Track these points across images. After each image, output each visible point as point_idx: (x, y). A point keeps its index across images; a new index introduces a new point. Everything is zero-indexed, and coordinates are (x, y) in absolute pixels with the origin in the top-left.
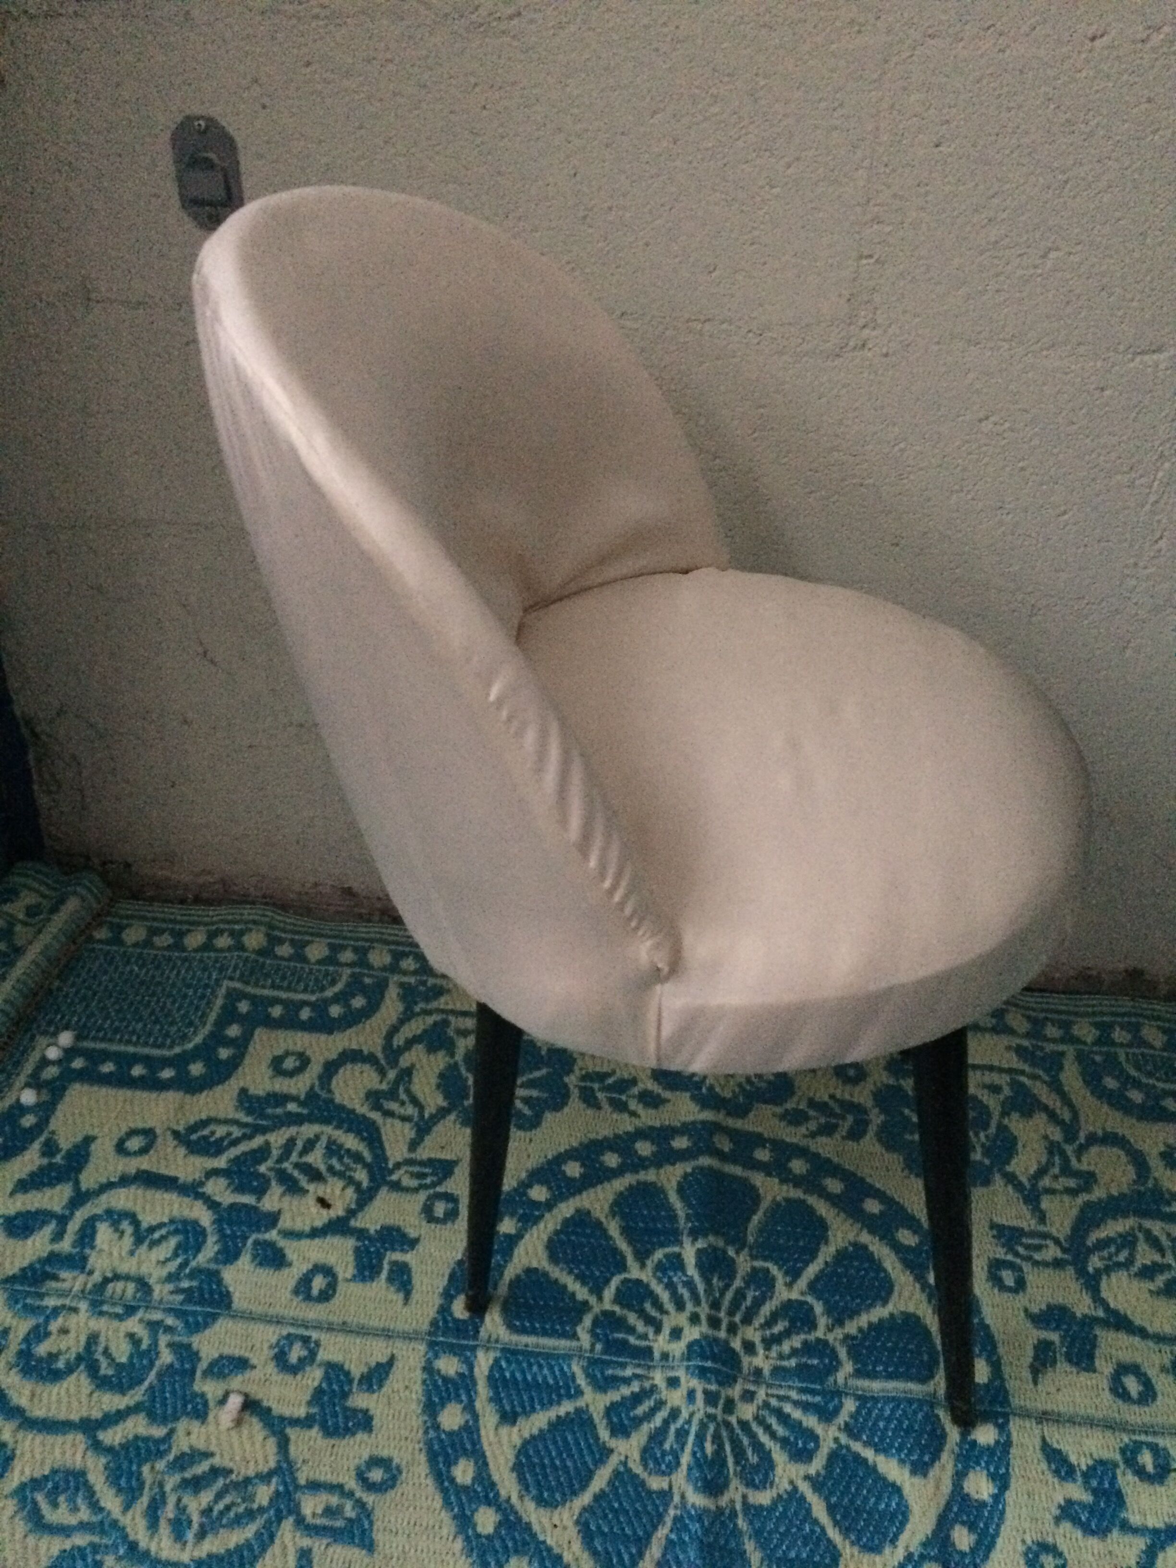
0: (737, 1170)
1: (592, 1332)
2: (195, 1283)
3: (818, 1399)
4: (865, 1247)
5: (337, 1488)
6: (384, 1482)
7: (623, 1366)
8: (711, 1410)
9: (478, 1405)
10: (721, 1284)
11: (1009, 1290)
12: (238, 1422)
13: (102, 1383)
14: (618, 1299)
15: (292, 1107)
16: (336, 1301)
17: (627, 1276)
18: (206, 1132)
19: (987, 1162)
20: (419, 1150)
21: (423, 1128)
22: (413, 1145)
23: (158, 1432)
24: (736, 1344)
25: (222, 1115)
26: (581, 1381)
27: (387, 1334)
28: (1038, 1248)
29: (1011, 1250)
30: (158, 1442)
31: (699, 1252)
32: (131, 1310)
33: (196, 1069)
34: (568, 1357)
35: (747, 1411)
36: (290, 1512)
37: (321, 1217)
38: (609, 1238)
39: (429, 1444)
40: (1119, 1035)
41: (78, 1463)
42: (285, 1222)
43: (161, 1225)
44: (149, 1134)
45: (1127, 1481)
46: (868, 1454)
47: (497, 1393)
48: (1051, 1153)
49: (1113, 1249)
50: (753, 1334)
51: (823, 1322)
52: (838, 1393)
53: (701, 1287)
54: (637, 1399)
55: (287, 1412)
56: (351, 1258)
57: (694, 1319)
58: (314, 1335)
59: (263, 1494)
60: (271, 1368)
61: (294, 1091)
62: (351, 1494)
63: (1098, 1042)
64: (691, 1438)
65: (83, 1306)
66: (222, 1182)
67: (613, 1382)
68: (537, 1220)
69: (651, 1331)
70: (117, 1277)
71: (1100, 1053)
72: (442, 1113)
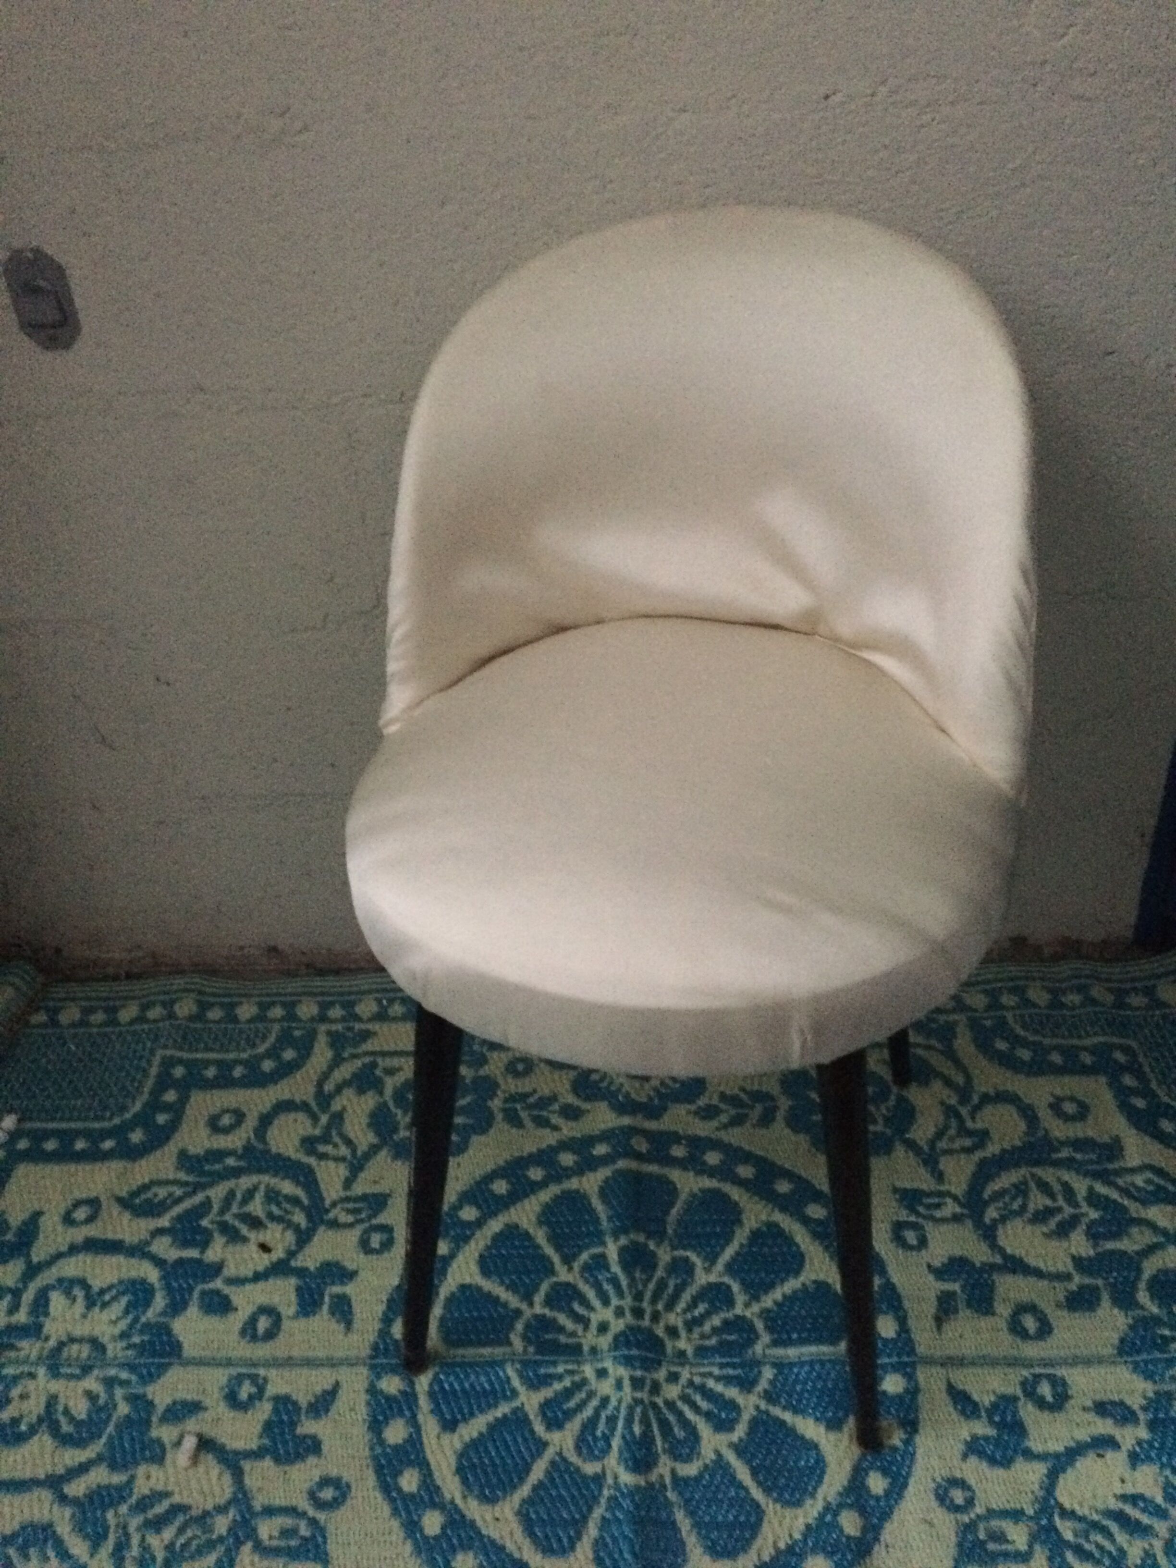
0: (653, 1168)
1: (525, 1337)
2: (146, 1338)
3: (739, 1371)
4: (776, 1225)
5: (292, 1511)
6: (335, 1499)
7: (554, 1364)
8: (639, 1395)
9: (420, 1418)
10: (644, 1277)
11: (911, 1248)
12: (195, 1460)
13: (65, 1440)
14: (549, 1302)
15: (231, 1162)
16: (282, 1337)
17: (555, 1279)
18: (149, 1195)
19: (888, 1131)
20: (354, 1185)
21: (356, 1167)
22: (348, 1184)
23: (118, 1479)
24: (660, 1331)
25: (162, 1176)
26: (516, 1382)
27: (332, 1363)
28: (938, 1206)
29: (913, 1210)
30: (119, 1488)
31: (622, 1251)
32: (86, 1370)
33: (136, 1137)
34: (501, 1363)
35: (672, 1392)
36: (248, 1537)
37: (263, 1261)
38: (538, 1247)
39: (375, 1458)
40: (1008, 1000)
41: (46, 1517)
42: (230, 1270)
43: (111, 1287)
44: (94, 1203)
45: (1028, 1412)
46: (787, 1417)
47: (437, 1405)
48: (947, 1117)
49: (1007, 1199)
50: (674, 1319)
51: (740, 1299)
52: (757, 1363)
53: (624, 1282)
54: (568, 1393)
55: (239, 1445)
56: (293, 1297)
57: (619, 1312)
58: (262, 1372)
59: (221, 1525)
60: (223, 1409)
61: (231, 1146)
62: (304, 1514)
63: (989, 1008)
64: (620, 1424)
65: (41, 1371)
66: (166, 1240)
67: (546, 1380)
68: (466, 1239)
69: (580, 1329)
70: (72, 1340)
71: (991, 1018)
72: (374, 1150)
